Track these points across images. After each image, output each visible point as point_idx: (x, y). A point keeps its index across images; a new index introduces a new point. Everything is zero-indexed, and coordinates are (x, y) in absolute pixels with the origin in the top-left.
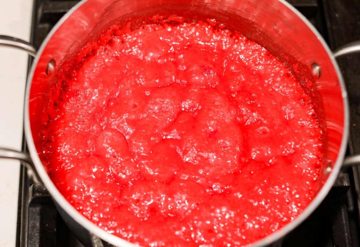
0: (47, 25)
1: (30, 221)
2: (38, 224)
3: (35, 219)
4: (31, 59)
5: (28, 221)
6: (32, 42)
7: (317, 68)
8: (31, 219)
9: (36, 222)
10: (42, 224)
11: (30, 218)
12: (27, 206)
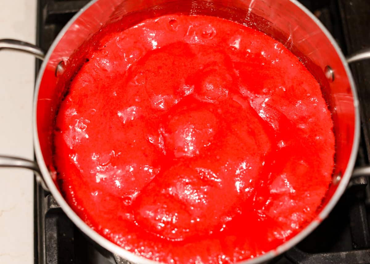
0: (53, 27)
1: (47, 232)
2: (55, 235)
3: (52, 230)
4: (39, 63)
5: (45, 232)
6: (38, 45)
7: (331, 72)
8: (49, 230)
9: (53, 233)
10: (59, 235)
11: (46, 229)
12: (44, 216)
